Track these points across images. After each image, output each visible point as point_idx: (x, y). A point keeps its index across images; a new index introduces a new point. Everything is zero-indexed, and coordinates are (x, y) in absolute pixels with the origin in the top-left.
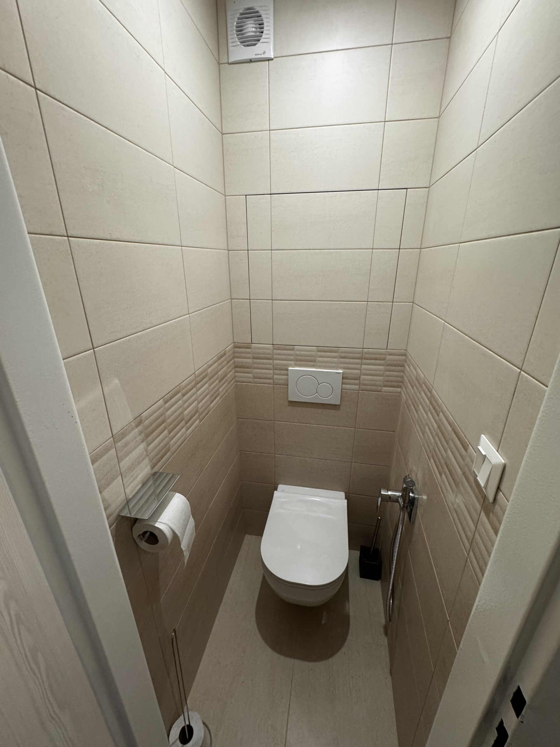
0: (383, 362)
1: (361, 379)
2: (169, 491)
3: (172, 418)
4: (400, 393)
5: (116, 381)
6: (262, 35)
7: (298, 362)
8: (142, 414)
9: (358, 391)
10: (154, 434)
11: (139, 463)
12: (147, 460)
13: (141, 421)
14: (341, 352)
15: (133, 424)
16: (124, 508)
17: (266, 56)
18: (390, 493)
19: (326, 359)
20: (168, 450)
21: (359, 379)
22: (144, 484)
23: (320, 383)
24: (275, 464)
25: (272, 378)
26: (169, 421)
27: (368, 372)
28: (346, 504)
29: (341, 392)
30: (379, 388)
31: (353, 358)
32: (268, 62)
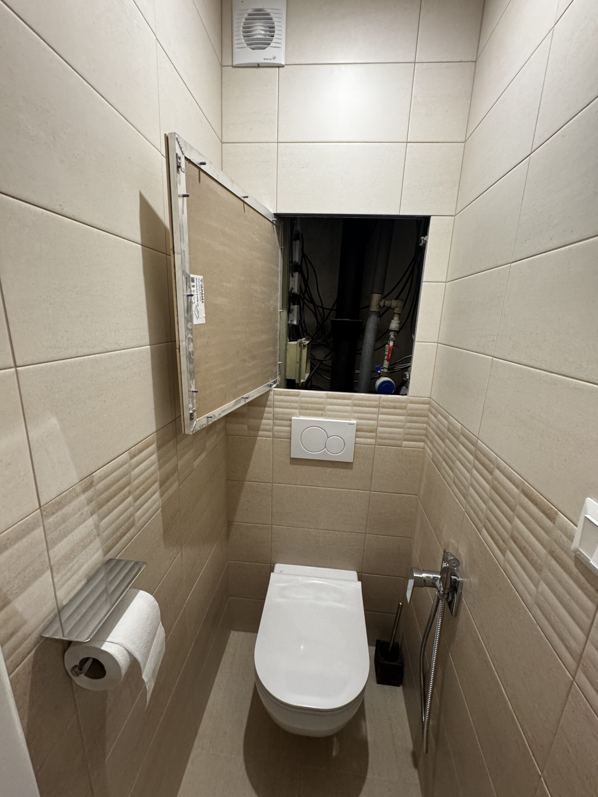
0: (404, 411)
1: (378, 432)
2: (130, 588)
3: (141, 478)
4: (424, 448)
5: (54, 421)
6: (273, 39)
7: (304, 411)
8: (93, 473)
9: (374, 446)
10: (111, 503)
11: (84, 547)
12: (97, 543)
13: (92, 483)
14: (355, 399)
15: (78, 488)
16: (51, 623)
17: (276, 61)
18: (424, 575)
19: (336, 407)
20: (132, 525)
21: (375, 431)
22: (90, 579)
23: (329, 436)
24: (271, 537)
25: (271, 430)
26: (135, 483)
27: (385, 423)
28: (360, 588)
29: (355, 446)
30: (399, 442)
31: (369, 407)
32: (277, 69)
